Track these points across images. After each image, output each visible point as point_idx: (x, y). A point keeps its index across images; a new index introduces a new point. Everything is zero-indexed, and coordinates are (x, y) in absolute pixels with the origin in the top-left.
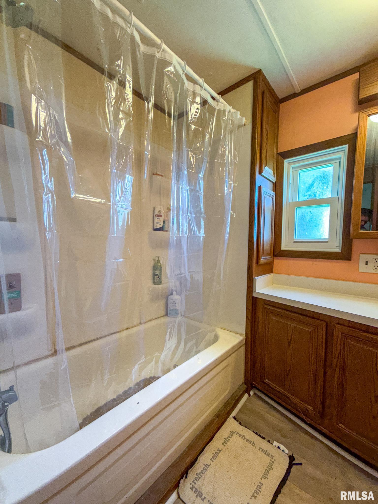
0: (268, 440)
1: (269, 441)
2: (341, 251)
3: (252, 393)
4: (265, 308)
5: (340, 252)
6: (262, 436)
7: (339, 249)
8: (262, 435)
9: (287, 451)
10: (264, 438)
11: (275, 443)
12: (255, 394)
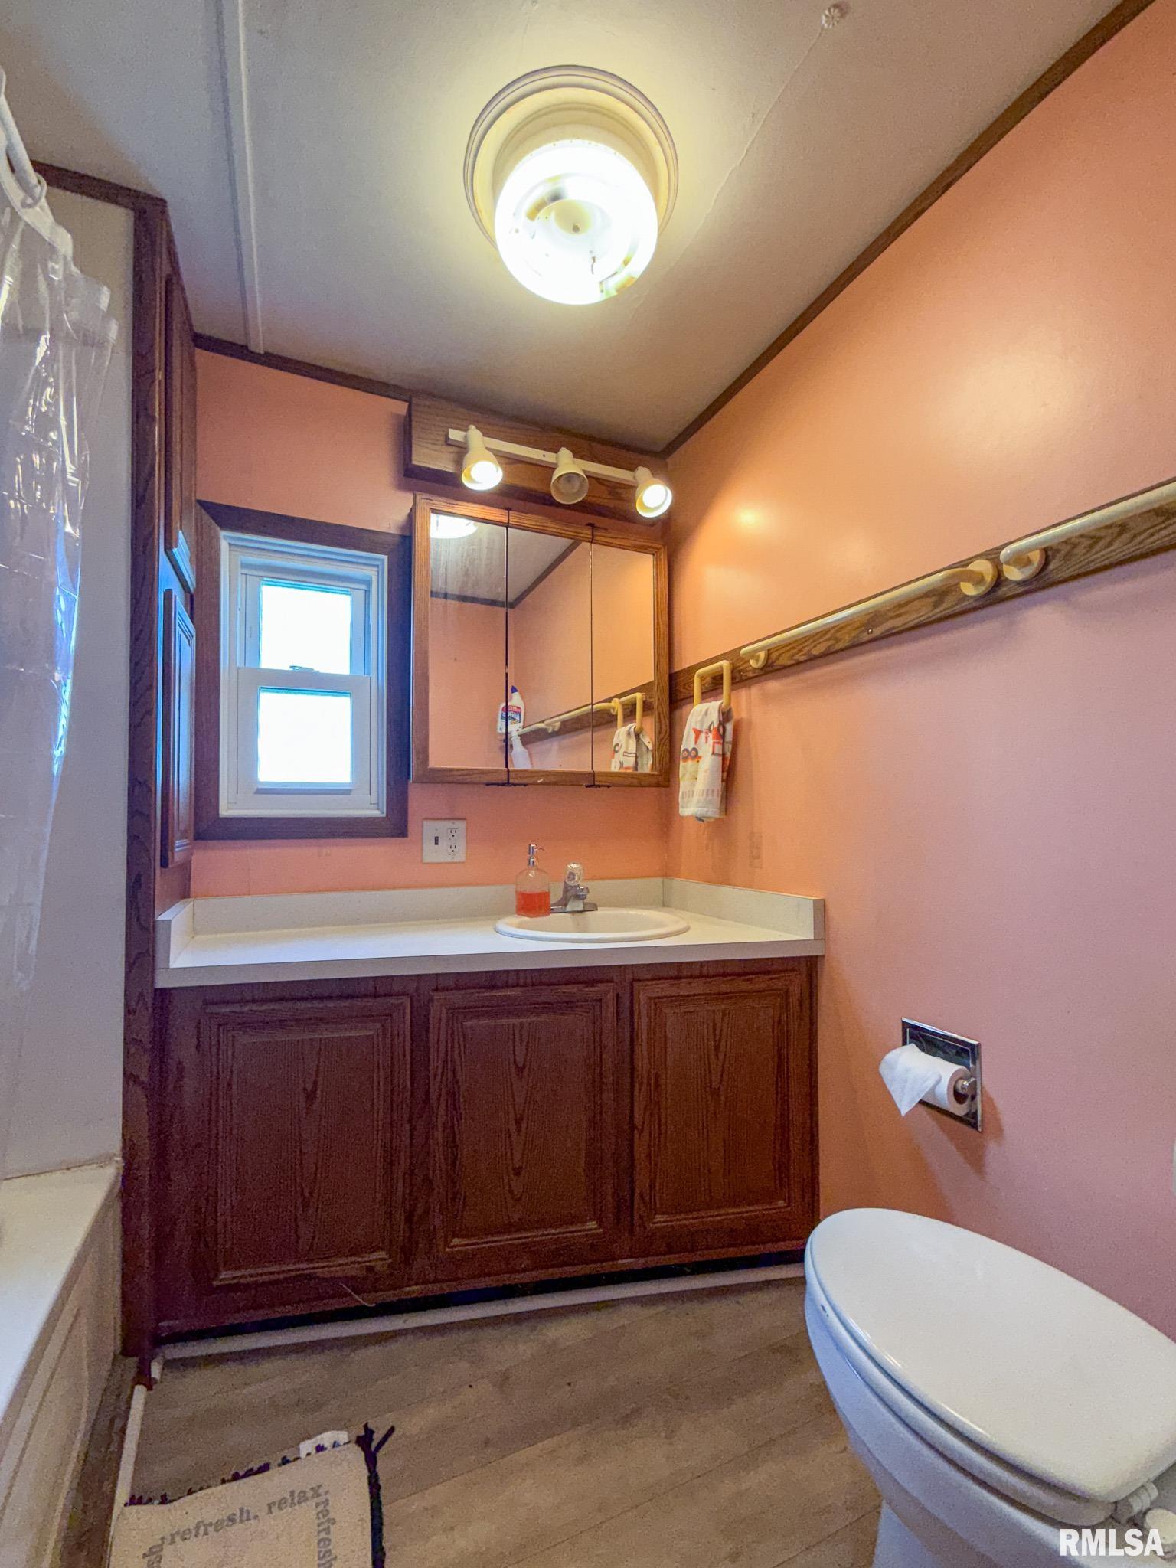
0: (280, 1461)
1: (285, 1461)
2: (384, 815)
3: (156, 1370)
4: (212, 1016)
5: (382, 819)
6: (255, 1469)
7: (378, 809)
8: (255, 1466)
9: (343, 1436)
10: (265, 1468)
11: (307, 1447)
12: (168, 1365)
